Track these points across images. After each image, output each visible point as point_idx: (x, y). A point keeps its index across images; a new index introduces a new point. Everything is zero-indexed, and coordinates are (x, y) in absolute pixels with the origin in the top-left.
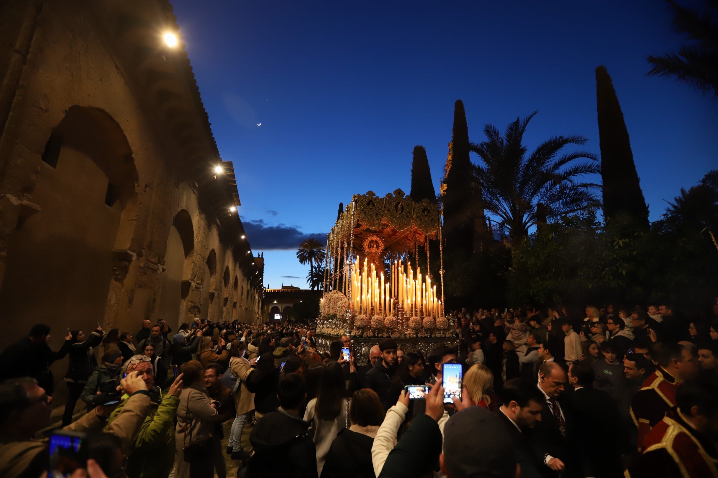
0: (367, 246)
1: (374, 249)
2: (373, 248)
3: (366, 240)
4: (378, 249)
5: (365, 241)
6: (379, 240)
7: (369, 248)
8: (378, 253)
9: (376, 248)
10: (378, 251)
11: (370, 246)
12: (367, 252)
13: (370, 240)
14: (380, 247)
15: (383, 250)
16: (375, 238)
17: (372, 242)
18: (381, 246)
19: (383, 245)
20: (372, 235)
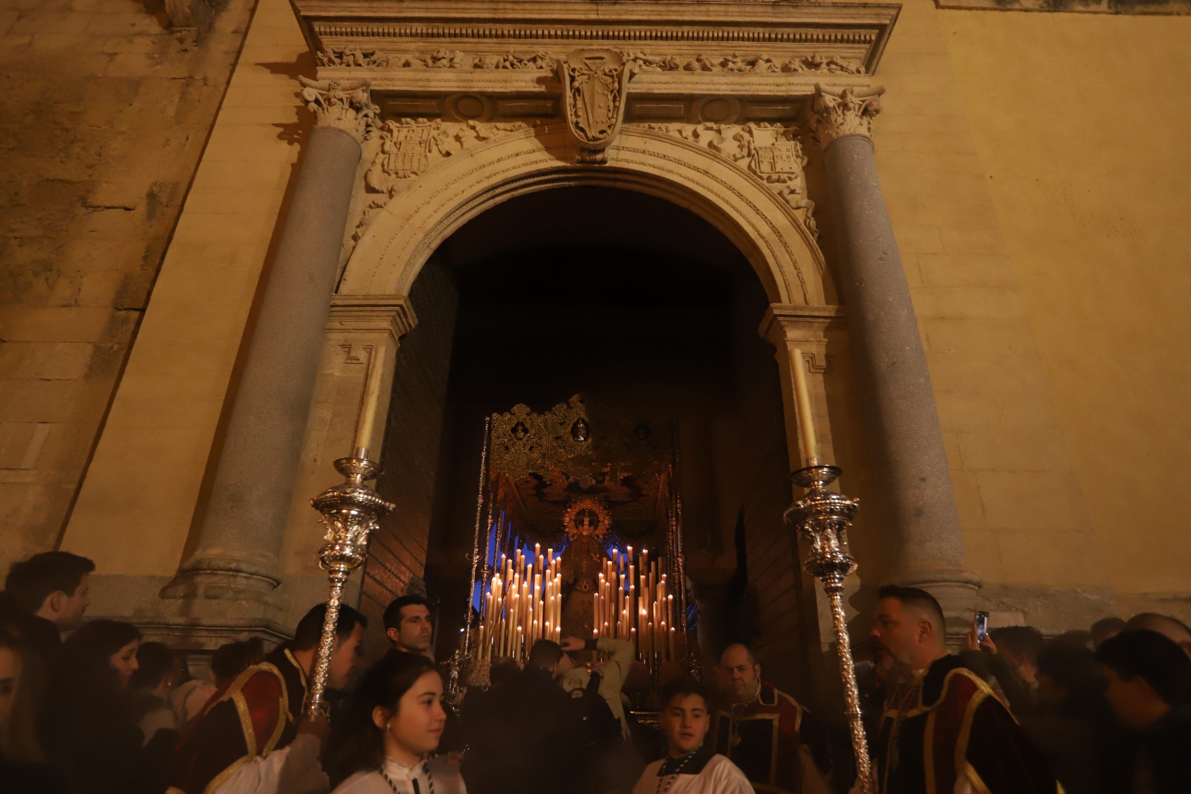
0: (573, 523)
1: (586, 527)
2: (583, 525)
3: (569, 510)
4: (596, 528)
5: (567, 512)
6: (597, 509)
7: (577, 528)
8: (598, 536)
9: (590, 525)
10: (597, 532)
11: (578, 523)
12: (573, 536)
13: (577, 510)
14: (601, 524)
15: (608, 530)
16: (587, 504)
17: (582, 513)
18: (603, 522)
19: (607, 518)
20: (582, 500)
